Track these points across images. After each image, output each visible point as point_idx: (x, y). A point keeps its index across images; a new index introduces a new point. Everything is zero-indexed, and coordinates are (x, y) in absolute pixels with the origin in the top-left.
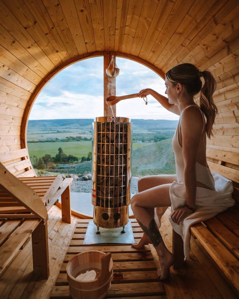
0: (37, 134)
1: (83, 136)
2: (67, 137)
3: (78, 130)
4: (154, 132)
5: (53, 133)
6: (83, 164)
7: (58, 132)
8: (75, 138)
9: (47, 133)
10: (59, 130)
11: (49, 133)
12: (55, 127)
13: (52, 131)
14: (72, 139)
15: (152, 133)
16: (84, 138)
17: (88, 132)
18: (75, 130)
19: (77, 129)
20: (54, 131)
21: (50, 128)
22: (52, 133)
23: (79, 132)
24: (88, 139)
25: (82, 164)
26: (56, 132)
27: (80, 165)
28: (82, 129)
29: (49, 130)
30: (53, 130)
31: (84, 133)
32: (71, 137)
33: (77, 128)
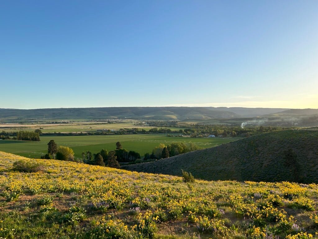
0: (84, 125)
1: (140, 128)
4: (227, 123)
5: (103, 124)
6: (153, 163)
7: (109, 123)
8: (131, 130)
9: (95, 124)
10: (110, 120)
11: (98, 124)
13: (101, 121)
14: (128, 132)
15: (226, 124)
16: (141, 130)
17: (145, 123)
18: (128, 120)
19: (131, 120)
21: (99, 119)
22: (101, 124)
23: (134, 123)
24: (147, 132)
25: (151, 163)
26: (107, 122)
27: (148, 164)
28: (137, 119)
31: (140, 124)
32: (126, 129)
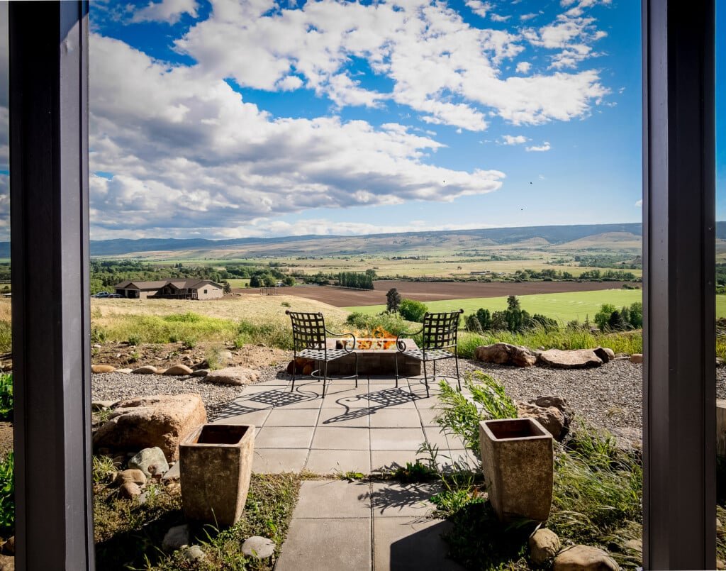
0: (447, 262)
2: (519, 272)
3: (543, 253)
5: (483, 260)
7: (495, 258)
8: (539, 274)
9: (468, 261)
10: (497, 254)
11: (473, 261)
12: (486, 248)
13: (479, 255)
14: (531, 277)
16: (563, 275)
17: (571, 260)
18: (535, 252)
19: (540, 252)
20: (485, 255)
21: (475, 250)
23: (546, 260)
26: (490, 258)
28: (553, 251)
29: (474, 253)
30: (482, 253)
31: (560, 262)
32: (529, 271)
33: (541, 250)
